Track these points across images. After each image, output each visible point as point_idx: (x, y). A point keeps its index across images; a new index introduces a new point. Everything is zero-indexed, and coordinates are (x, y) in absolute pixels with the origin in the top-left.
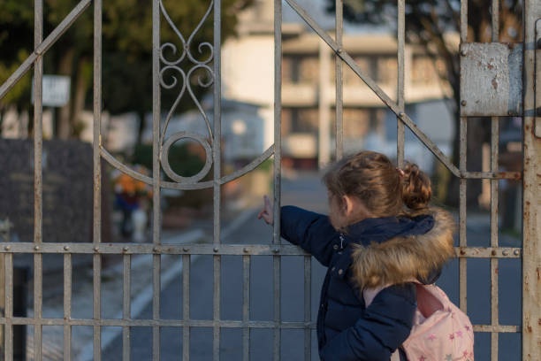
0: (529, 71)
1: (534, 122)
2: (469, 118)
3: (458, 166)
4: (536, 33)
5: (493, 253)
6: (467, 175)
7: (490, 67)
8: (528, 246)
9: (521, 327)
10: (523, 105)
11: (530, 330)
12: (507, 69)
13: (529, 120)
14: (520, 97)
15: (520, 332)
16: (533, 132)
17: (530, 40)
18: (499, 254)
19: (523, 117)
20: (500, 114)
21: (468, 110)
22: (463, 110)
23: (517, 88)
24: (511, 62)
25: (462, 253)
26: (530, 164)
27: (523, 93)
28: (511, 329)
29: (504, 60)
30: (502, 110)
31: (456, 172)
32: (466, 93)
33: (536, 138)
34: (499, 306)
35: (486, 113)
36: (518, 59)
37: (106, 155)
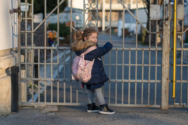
0: (164, 11)
1: (165, 21)
2: (151, 21)
3: (149, 30)
4: (166, 3)
5: (156, 49)
6: (151, 33)
7: (156, 10)
8: (164, 48)
9: (162, 65)
10: (163, 18)
11: (164, 65)
12: (160, 10)
13: (164, 21)
14: (162, 16)
15: (162, 66)
16: (165, 24)
17: (165, 4)
18: (157, 50)
19: (163, 20)
20: (158, 20)
21: (151, 19)
22: (150, 19)
23: (162, 14)
24: (160, 8)
25: (150, 49)
26: (164, 30)
27: (163, 15)
28: (160, 65)
29: (159, 8)
30: (159, 19)
31: (149, 32)
32: (151, 15)
33: (166, 25)
34: (157, 60)
35: (155, 20)
36: (162, 8)
37: (73, 28)
